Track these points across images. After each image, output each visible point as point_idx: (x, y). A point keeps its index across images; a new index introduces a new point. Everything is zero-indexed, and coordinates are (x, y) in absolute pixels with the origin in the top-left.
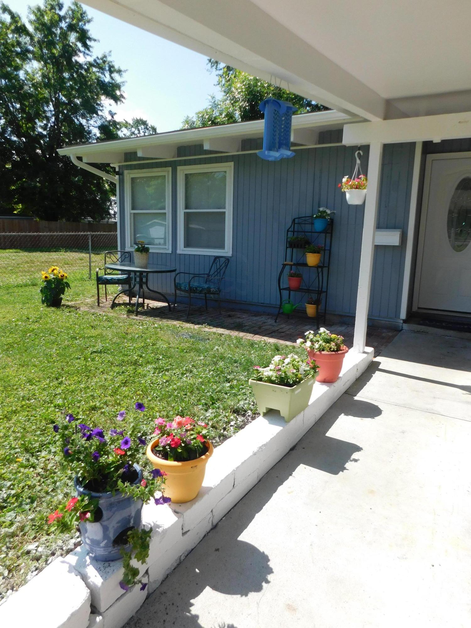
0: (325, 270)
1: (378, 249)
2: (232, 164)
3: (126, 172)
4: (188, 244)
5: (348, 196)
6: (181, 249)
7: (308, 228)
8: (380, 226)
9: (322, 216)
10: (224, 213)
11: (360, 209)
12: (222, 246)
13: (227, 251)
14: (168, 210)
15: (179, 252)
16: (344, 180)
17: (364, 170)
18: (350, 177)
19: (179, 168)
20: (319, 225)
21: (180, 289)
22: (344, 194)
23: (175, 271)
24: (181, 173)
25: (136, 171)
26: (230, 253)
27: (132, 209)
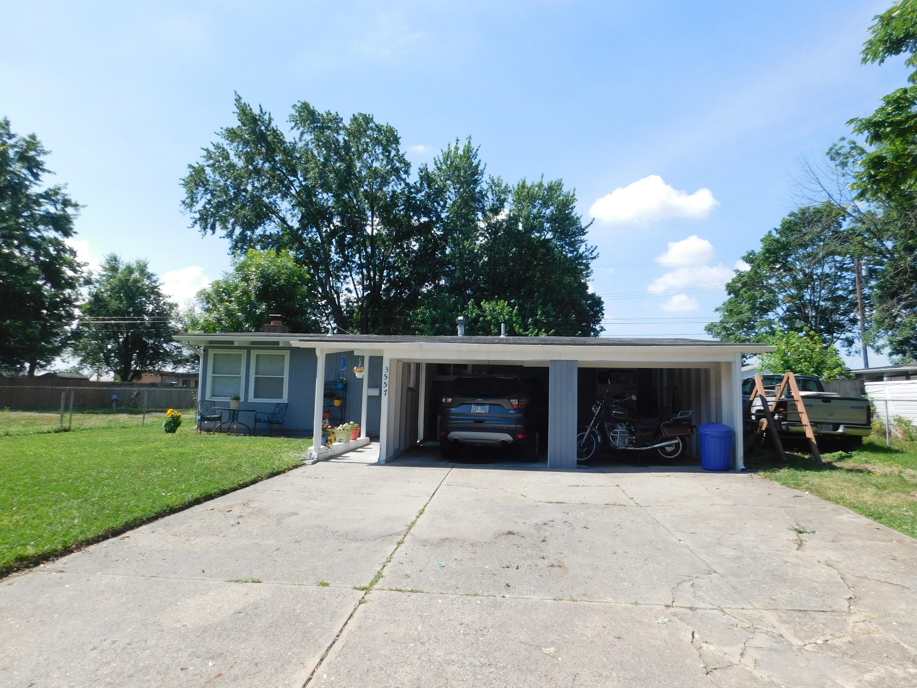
0: (344, 408)
1: (369, 397)
2: (289, 351)
3: (210, 350)
4: (256, 396)
5: (357, 375)
6: (251, 398)
7: (333, 387)
8: (369, 386)
9: (342, 381)
10: (283, 378)
11: (362, 380)
12: (281, 397)
13: (285, 399)
14: (243, 375)
15: (249, 401)
16: (355, 368)
17: (363, 365)
18: (357, 368)
19: (252, 351)
20: (340, 386)
21: (260, 421)
22: (355, 374)
23: (255, 411)
24: (254, 353)
25: (218, 350)
26: (286, 402)
27: (213, 374)
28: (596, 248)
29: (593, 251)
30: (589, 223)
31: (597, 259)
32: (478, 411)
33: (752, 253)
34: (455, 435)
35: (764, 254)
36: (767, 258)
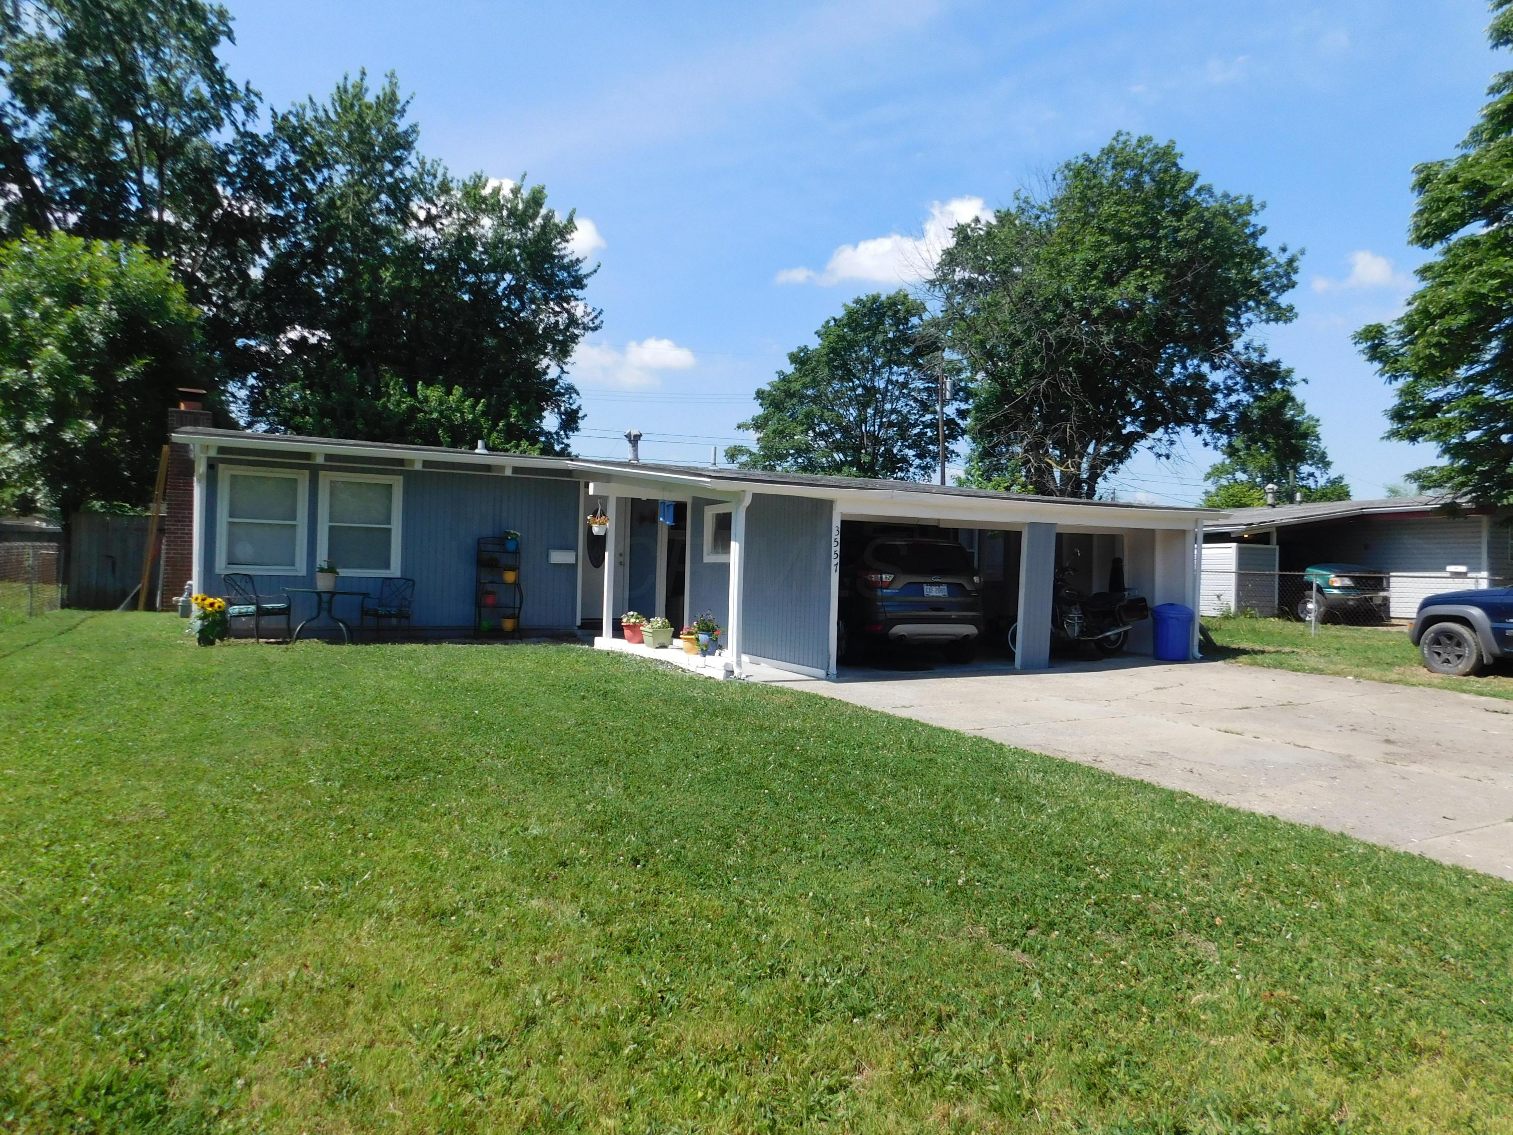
0: (520, 587)
2: (401, 478)
3: (221, 467)
5: (594, 528)
9: (514, 537)
10: (389, 530)
12: (387, 566)
13: (395, 570)
14: (299, 522)
16: (589, 517)
18: (595, 516)
19: (321, 474)
20: (511, 546)
24: (325, 479)
25: (242, 467)
26: (398, 574)
27: (231, 516)
28: (600, 313)
29: (596, 317)
30: (591, 270)
31: (599, 331)
32: (934, 594)
33: (805, 349)
34: (900, 629)
35: (827, 354)
36: (832, 360)
